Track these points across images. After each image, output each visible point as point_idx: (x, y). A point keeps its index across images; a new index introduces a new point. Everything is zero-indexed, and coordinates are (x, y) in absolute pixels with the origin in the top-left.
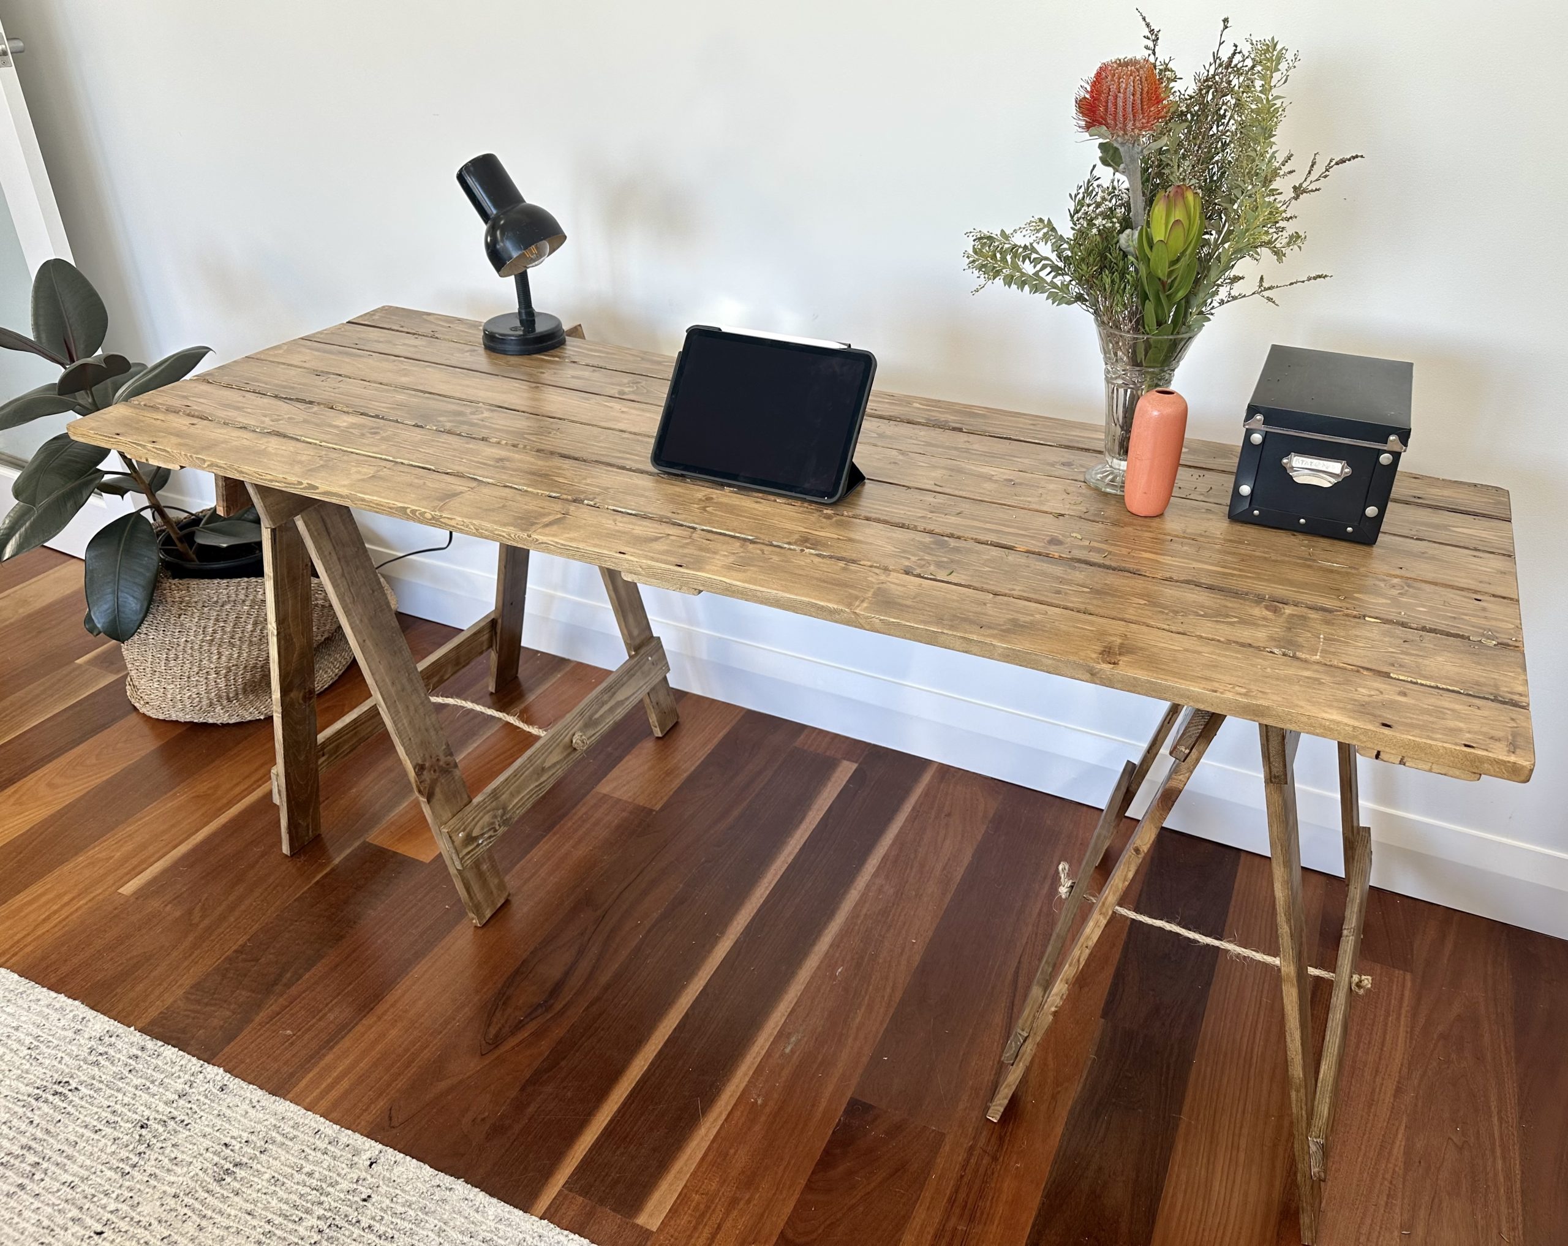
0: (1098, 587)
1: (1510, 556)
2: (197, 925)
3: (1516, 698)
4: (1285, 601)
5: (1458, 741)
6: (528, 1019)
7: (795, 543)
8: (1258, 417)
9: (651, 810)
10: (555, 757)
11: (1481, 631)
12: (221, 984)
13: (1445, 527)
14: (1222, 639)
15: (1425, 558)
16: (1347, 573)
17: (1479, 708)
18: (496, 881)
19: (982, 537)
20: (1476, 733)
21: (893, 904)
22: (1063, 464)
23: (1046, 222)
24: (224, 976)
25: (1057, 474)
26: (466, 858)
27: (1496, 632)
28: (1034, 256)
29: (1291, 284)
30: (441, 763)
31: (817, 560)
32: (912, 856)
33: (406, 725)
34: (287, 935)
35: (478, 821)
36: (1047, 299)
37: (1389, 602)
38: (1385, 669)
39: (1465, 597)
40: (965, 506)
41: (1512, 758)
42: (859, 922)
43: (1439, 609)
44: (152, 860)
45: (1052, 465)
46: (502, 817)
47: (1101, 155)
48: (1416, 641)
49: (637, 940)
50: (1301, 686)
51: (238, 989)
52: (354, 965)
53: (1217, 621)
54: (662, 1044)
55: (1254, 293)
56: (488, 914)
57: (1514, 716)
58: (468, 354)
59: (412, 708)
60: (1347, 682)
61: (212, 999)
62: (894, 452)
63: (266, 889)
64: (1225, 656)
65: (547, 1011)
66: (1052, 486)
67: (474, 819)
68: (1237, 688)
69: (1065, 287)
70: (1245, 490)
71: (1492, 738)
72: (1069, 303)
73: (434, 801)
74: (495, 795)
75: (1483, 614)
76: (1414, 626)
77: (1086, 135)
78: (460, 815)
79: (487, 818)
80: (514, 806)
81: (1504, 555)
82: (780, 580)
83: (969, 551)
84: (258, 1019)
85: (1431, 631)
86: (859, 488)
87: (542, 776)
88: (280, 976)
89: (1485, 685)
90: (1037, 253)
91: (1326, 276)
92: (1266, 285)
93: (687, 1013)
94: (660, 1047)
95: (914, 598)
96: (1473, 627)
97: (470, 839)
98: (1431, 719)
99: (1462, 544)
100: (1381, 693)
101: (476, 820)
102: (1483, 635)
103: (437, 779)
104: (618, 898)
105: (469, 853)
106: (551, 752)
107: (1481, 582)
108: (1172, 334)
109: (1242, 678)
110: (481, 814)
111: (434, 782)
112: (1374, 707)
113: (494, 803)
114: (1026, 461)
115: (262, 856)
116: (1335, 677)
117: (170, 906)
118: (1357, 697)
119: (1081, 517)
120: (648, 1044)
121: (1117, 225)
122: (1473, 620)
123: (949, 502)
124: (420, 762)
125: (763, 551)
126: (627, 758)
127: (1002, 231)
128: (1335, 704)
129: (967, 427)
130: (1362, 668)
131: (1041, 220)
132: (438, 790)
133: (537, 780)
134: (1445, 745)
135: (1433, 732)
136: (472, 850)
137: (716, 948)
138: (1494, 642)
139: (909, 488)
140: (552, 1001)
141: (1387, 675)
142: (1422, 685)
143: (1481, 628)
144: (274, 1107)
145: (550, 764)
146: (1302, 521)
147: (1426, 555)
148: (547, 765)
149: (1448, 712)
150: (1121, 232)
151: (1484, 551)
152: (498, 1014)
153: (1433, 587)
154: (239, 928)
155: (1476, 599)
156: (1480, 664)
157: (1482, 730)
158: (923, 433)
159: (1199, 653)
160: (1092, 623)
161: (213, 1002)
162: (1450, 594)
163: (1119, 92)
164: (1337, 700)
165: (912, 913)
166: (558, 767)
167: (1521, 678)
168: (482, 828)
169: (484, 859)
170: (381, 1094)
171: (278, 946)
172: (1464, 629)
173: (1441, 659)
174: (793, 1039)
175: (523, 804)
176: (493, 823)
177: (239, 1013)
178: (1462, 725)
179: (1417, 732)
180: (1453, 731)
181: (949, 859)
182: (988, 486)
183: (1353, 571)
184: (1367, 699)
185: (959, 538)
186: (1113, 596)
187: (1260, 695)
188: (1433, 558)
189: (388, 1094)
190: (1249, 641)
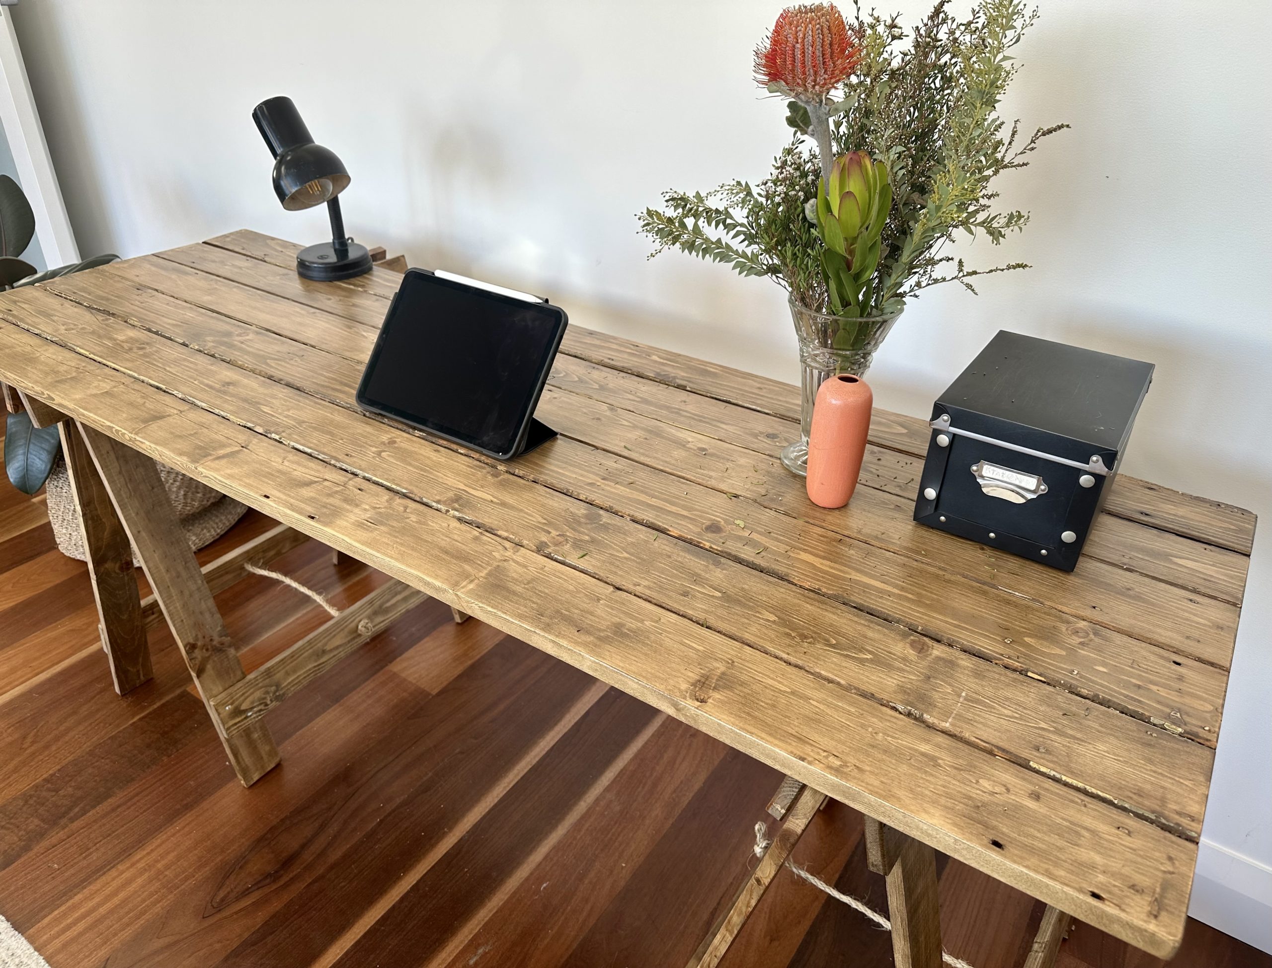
0: (732, 591)
1: (1236, 605)
2: (26, 749)
3: (1185, 822)
4: (939, 638)
5: (1085, 885)
6: (256, 887)
7: (444, 503)
8: (946, 418)
9: (429, 694)
10: (337, 641)
11: (1168, 710)
12: (21, 809)
13: (1166, 556)
14: (843, 682)
15: (1130, 596)
16: (1028, 607)
17: (1129, 834)
18: (267, 748)
19: (639, 515)
20: (1113, 875)
21: (616, 823)
22: (768, 436)
23: (744, 184)
24: (26, 802)
25: (755, 446)
26: (233, 729)
27: (1187, 714)
28: (729, 221)
29: (991, 271)
30: (215, 643)
31: (455, 524)
32: (648, 774)
33: (179, 608)
34: (90, 770)
35: (248, 697)
36: (734, 268)
37: (1064, 653)
38: (1025, 753)
39: (1162, 657)
40: (642, 476)
41: (1152, 927)
42: (579, 837)
43: (1123, 672)
44: (17, 683)
45: (756, 436)
46: (275, 693)
47: (789, 114)
48: (1079, 715)
49: (375, 823)
50: (910, 765)
51: (32, 816)
52: (133, 808)
53: (847, 656)
54: (362, 934)
55: (953, 279)
56: (256, 777)
57: (1173, 853)
58: (278, 277)
59: (187, 593)
60: (971, 768)
61: (8, 823)
62: (605, 407)
63: (91, 724)
64: (836, 708)
65: (274, 881)
66: (742, 461)
67: (243, 694)
68: (831, 759)
69: (754, 258)
70: (931, 493)
71: (1133, 887)
72: (759, 274)
73: (204, 676)
74: (269, 673)
75: (1177, 685)
76: (1084, 692)
77: (765, 92)
78: (230, 691)
79: (258, 694)
80: (289, 683)
81: (1228, 602)
82: (402, 544)
83: (619, 530)
84: (36, 850)
85: (1103, 703)
86: (546, 445)
87: (322, 657)
88: (70, 809)
89: (1149, 796)
90: (732, 218)
91: (1026, 266)
92: (966, 269)
93: (394, 906)
94: (359, 937)
95: (528, 583)
96: (1159, 702)
97: (237, 712)
98: (1061, 843)
99: (1180, 582)
100: (1008, 790)
101: (246, 695)
102: (1168, 717)
103: (209, 657)
104: (372, 777)
105: (236, 724)
106: (335, 636)
107: (1188, 638)
108: (861, 316)
109: (844, 744)
110: (252, 690)
111: (205, 661)
112: (990, 813)
113: (267, 681)
114: (730, 428)
115: (100, 692)
116: (957, 756)
117: (12, 728)
118: (975, 793)
119: (755, 501)
120: (350, 932)
121: (801, 194)
122: (1163, 692)
123: (627, 469)
124: (192, 641)
125: (406, 507)
126: (425, 640)
127: (698, 193)
128: (943, 801)
129: (691, 385)
130: (997, 747)
131: (739, 183)
132: (209, 667)
133: (316, 661)
134: (1066, 889)
135: (1056, 865)
136: (239, 722)
137: (440, 843)
138: (1180, 730)
139: (597, 448)
140: (282, 872)
141: (1024, 765)
142: (1066, 784)
143: (1167, 706)
144: (9, 941)
145: (332, 647)
146: (992, 535)
147: (1131, 592)
148: (328, 648)
149: (1086, 834)
150: (806, 200)
151: (1204, 595)
152: (232, 877)
153: (1126, 638)
154: (56, 758)
155: (1175, 663)
156: (1150, 761)
157: (1123, 871)
158: (646, 389)
159: (807, 699)
160: (701, 640)
161: (8, 826)
162: (1143, 650)
163: (797, 43)
164: (949, 796)
165: (631, 835)
166: (341, 649)
167: (1199, 792)
168: (253, 702)
169: (255, 728)
170: (106, 943)
171: (79, 779)
172: (1148, 706)
173: (1102, 747)
174: (481, 951)
175: (299, 682)
176: (265, 698)
177: (24, 841)
178: (1098, 859)
179: (1034, 861)
180: (1084, 868)
181: (681, 782)
182: (678, 453)
183: (1036, 605)
184: (986, 798)
185: (616, 513)
186: (744, 606)
187: (855, 773)
188: (1138, 598)
189: (111, 943)
190: (873, 689)
